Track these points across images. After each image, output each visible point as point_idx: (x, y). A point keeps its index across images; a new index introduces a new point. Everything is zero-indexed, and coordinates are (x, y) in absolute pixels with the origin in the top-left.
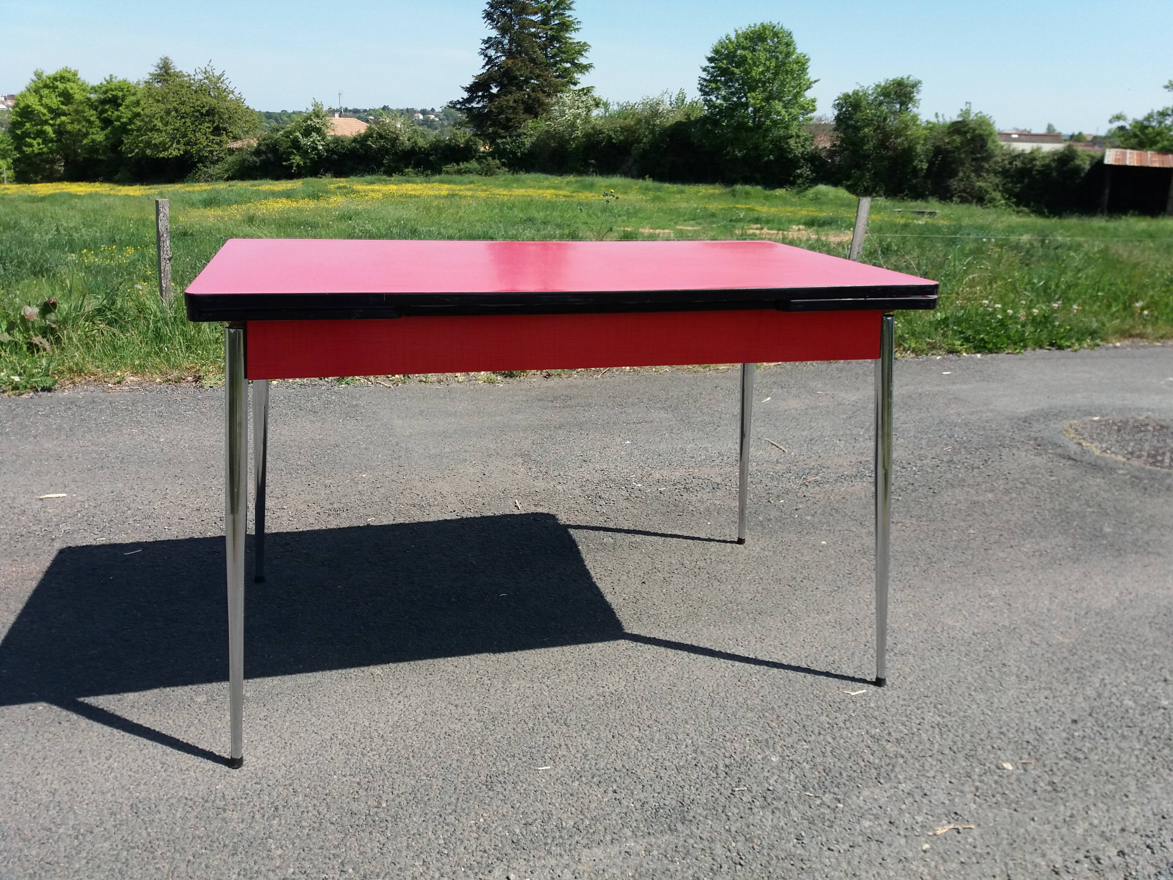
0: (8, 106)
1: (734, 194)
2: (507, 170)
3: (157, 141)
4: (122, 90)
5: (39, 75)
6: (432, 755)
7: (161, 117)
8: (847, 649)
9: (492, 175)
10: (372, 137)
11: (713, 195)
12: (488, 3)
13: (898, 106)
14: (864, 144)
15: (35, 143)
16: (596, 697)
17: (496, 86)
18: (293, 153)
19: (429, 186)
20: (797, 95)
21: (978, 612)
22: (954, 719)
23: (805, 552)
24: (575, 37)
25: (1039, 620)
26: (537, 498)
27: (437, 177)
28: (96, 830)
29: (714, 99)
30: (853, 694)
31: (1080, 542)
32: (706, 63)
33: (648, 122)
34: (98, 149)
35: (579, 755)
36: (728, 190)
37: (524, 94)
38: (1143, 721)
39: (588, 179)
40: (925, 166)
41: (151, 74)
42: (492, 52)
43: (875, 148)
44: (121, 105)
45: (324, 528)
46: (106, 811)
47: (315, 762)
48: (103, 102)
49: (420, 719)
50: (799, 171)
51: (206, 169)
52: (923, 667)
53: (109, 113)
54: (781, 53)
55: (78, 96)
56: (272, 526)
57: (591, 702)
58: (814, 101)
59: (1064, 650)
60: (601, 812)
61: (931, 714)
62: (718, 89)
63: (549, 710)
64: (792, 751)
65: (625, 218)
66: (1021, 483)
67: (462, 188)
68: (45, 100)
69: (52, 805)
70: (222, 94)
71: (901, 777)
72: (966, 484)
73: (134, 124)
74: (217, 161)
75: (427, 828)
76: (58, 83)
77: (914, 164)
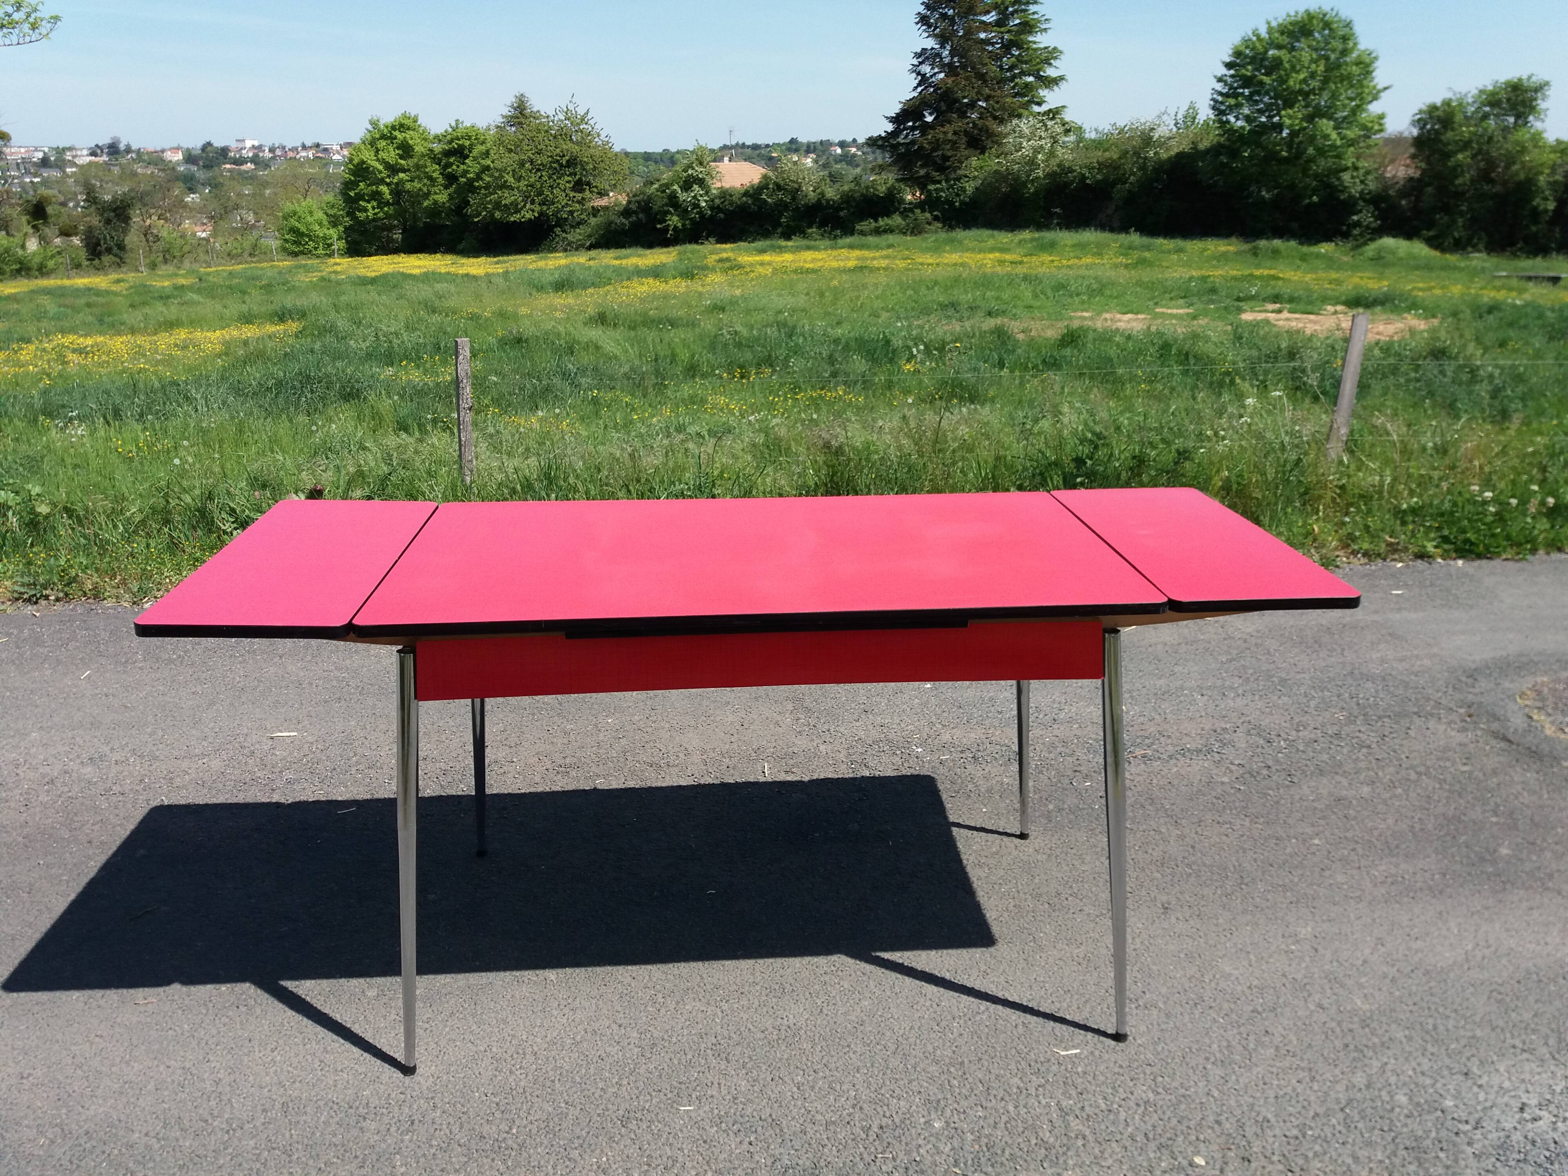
0: (344, 156)
1: (1255, 253)
2: (940, 225)
3: (507, 202)
4: (470, 138)
5: (374, 124)
6: (578, 1080)
7: (514, 171)
8: (1082, 995)
9: (920, 233)
10: (768, 189)
11: (1224, 255)
12: (922, 4)
13: (1512, 120)
14: (1456, 177)
15: (369, 206)
16: (771, 1029)
17: (931, 114)
18: (669, 212)
19: (835, 253)
20: (1354, 112)
21: (1271, 956)
22: (1169, 1097)
23: (1088, 858)
24: (1041, 40)
25: (1345, 975)
26: (791, 762)
27: (848, 240)
28: (246, 1126)
29: (1233, 120)
30: (1063, 1053)
31: (1458, 867)
32: (1223, 71)
33: (1137, 154)
34: (440, 212)
35: (728, 1097)
36: (1246, 247)
37: (968, 123)
38: (1406, 1125)
39: (1048, 235)
40: (1551, 206)
41: (503, 117)
42: (926, 69)
43: (1472, 181)
44: (467, 157)
45: (548, 790)
46: (259, 1107)
47: (462, 1075)
48: (448, 153)
49: (578, 1038)
50: (1355, 218)
51: (564, 235)
52: (1163, 1026)
53: (454, 167)
54: (1333, 51)
55: (419, 149)
56: (495, 786)
57: (763, 1035)
58: (1382, 117)
59: (1356, 1019)
60: (728, 1165)
61: (1144, 1088)
62: (1239, 106)
63: (714, 1041)
64: (962, 1116)
65: (1085, 298)
66: (1417, 773)
67: (877, 254)
68: (381, 154)
69: (213, 1096)
70: (586, 139)
71: (1071, 1162)
72: (1340, 771)
73: (482, 179)
74: (579, 224)
75: (548, 1162)
76: (396, 133)
77: (1535, 203)
